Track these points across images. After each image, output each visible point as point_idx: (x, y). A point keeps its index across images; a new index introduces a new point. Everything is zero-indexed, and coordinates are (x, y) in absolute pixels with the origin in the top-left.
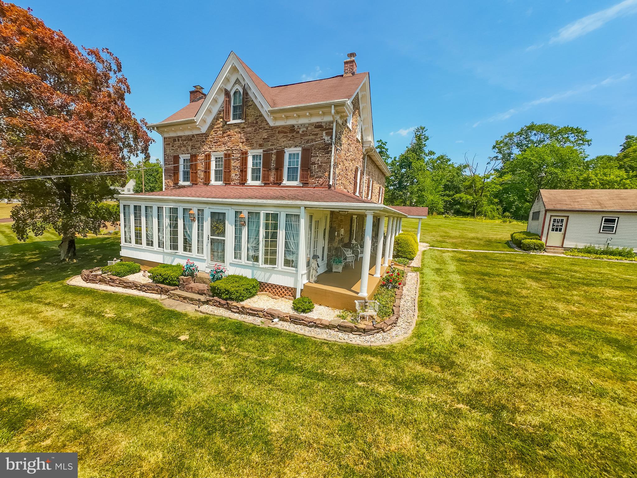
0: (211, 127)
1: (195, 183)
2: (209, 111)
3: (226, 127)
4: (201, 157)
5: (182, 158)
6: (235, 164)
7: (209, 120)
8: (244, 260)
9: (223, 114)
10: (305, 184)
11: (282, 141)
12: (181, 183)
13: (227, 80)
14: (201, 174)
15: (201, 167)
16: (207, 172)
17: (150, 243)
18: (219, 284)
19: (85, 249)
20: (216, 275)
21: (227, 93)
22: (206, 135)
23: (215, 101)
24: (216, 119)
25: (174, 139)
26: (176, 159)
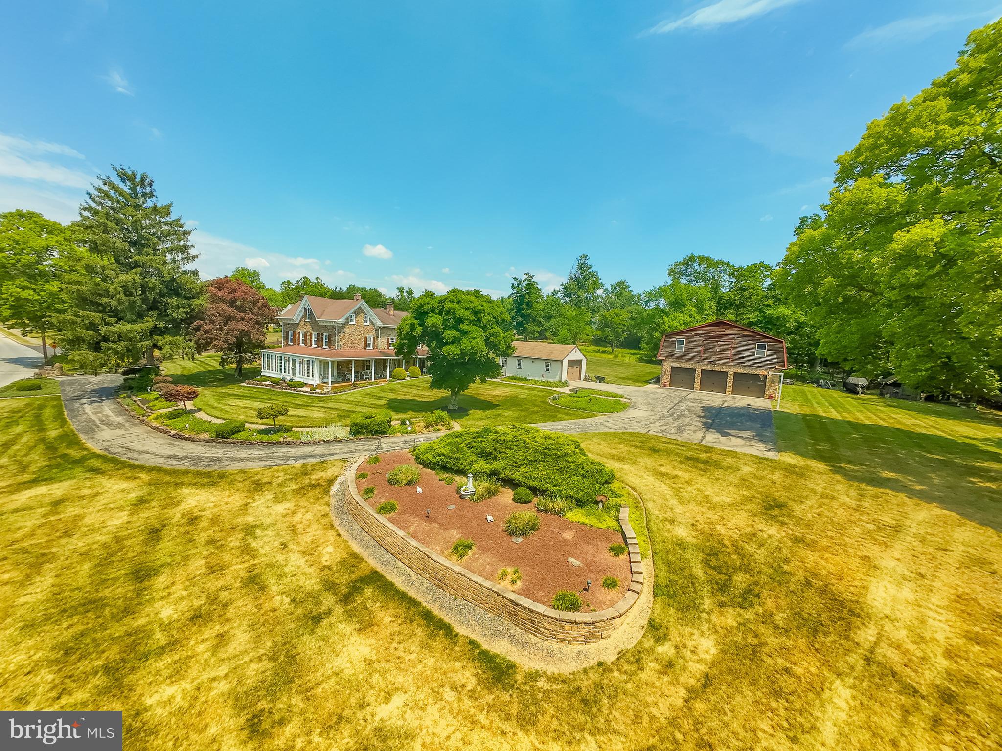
0: (300, 321)
1: (294, 344)
2: (299, 315)
3: (306, 322)
4: (297, 333)
5: (290, 332)
6: (308, 337)
7: (299, 318)
8: (301, 376)
9: (304, 316)
10: (330, 348)
11: (323, 331)
12: (290, 343)
13: (305, 304)
14: (297, 340)
15: (297, 337)
16: (299, 339)
17: (272, 370)
18: (292, 383)
19: (246, 373)
20: (291, 380)
21: (305, 309)
22: (298, 324)
23: (301, 311)
24: (302, 318)
25: (287, 324)
26: (288, 332)
